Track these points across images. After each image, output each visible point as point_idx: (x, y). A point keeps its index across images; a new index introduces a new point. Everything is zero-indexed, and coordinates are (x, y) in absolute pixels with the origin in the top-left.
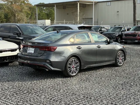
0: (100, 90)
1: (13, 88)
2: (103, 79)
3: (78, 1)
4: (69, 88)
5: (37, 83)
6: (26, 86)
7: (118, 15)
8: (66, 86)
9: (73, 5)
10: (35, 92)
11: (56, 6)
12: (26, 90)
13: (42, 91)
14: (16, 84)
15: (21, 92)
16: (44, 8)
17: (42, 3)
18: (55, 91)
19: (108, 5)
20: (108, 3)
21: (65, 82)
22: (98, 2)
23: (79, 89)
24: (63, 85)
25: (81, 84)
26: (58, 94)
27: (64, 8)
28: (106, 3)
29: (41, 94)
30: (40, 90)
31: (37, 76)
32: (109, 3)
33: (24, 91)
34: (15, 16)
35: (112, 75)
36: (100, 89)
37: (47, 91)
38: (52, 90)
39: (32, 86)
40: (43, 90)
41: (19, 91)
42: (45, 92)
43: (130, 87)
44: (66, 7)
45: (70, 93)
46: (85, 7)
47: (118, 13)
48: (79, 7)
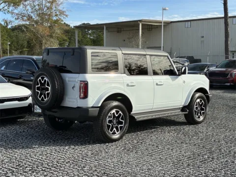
0: (150, 167)
1: (10, 161)
2: (160, 147)
3: (140, 21)
4: (101, 162)
5: (51, 155)
6: (32, 160)
7: (202, 42)
8: (96, 160)
9: (133, 26)
10: (42, 170)
11: (107, 28)
12: (30, 165)
13: (55, 167)
14: (18, 155)
15: (21, 168)
16: (90, 32)
17: (87, 24)
18: (77, 169)
19: (186, 26)
20: (187, 23)
21: (97, 152)
22: (172, 22)
23: (117, 166)
24: (92, 157)
25: (122, 157)
26: (80, 173)
27: (118, 32)
28: (184, 23)
29: (52, 173)
30: (52, 166)
31: (54, 141)
32: (189, 23)
33: (26, 167)
34: (42, 44)
35: (176, 141)
36: (151, 165)
37: (63, 168)
38: (72, 166)
39: (42, 158)
40: (57, 166)
41: (18, 167)
42: (60, 170)
43: (201, 162)
44: (122, 30)
45: (100, 172)
46: (151, 29)
47: (202, 39)
48: (142, 29)
